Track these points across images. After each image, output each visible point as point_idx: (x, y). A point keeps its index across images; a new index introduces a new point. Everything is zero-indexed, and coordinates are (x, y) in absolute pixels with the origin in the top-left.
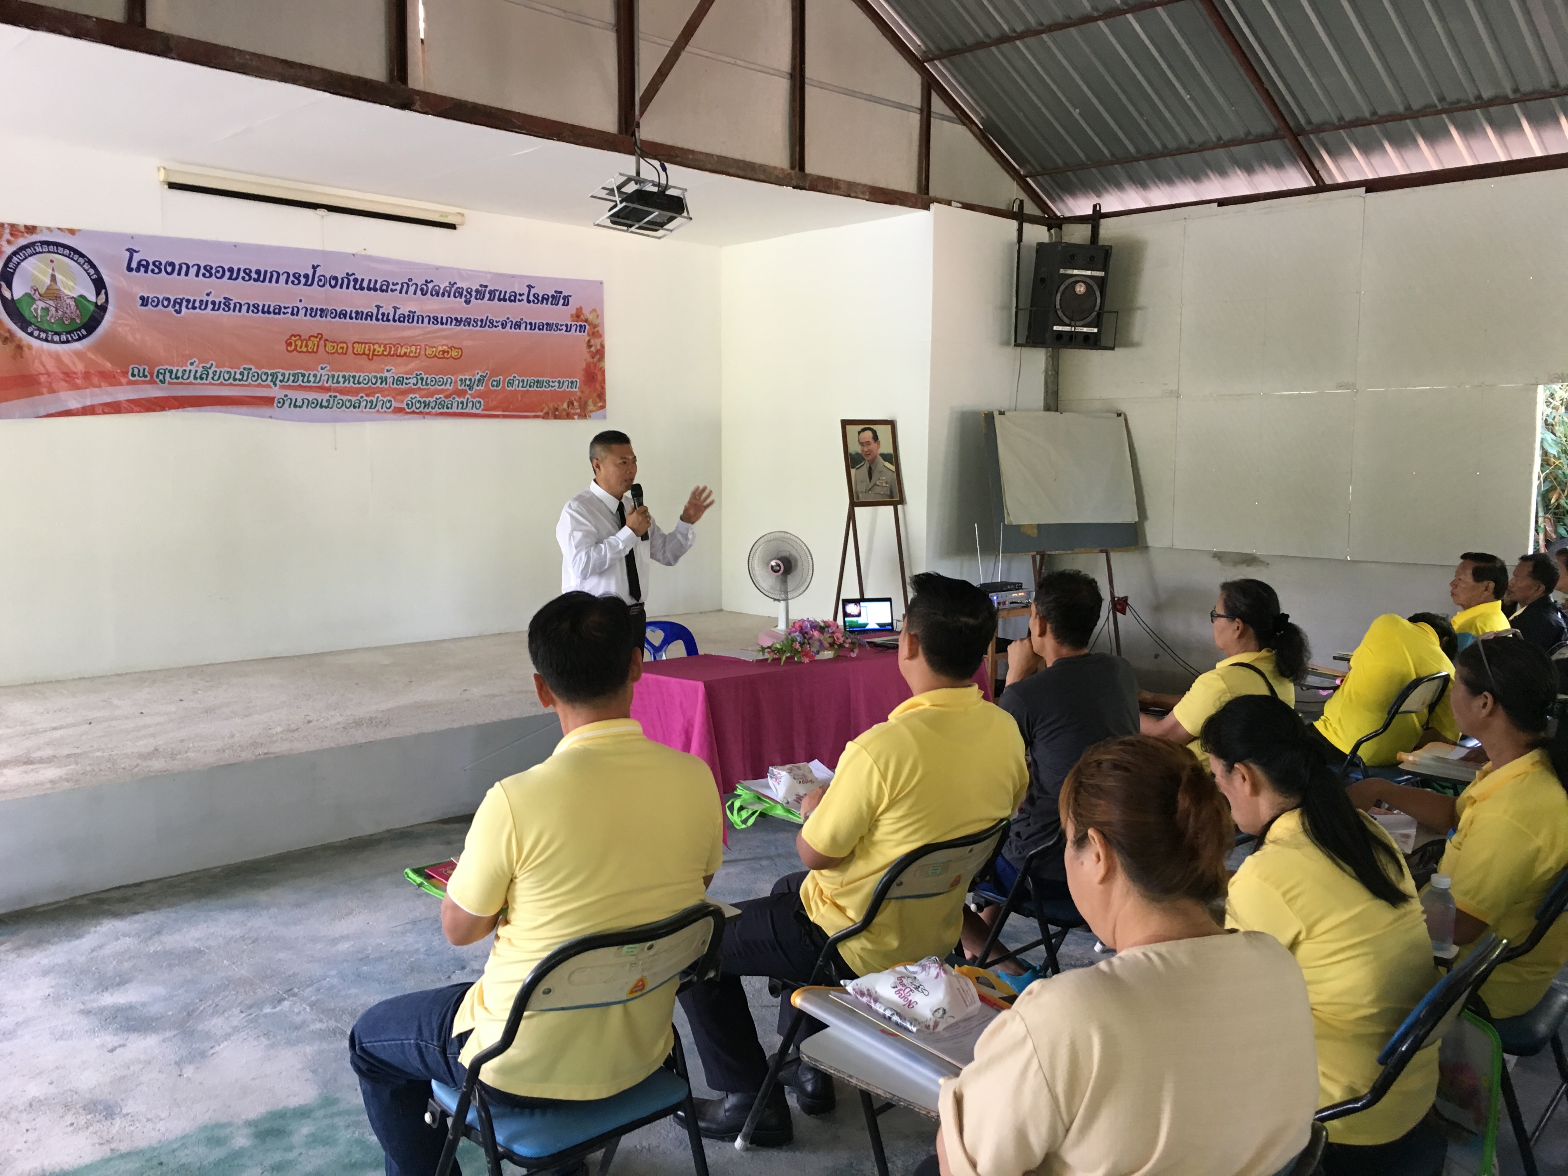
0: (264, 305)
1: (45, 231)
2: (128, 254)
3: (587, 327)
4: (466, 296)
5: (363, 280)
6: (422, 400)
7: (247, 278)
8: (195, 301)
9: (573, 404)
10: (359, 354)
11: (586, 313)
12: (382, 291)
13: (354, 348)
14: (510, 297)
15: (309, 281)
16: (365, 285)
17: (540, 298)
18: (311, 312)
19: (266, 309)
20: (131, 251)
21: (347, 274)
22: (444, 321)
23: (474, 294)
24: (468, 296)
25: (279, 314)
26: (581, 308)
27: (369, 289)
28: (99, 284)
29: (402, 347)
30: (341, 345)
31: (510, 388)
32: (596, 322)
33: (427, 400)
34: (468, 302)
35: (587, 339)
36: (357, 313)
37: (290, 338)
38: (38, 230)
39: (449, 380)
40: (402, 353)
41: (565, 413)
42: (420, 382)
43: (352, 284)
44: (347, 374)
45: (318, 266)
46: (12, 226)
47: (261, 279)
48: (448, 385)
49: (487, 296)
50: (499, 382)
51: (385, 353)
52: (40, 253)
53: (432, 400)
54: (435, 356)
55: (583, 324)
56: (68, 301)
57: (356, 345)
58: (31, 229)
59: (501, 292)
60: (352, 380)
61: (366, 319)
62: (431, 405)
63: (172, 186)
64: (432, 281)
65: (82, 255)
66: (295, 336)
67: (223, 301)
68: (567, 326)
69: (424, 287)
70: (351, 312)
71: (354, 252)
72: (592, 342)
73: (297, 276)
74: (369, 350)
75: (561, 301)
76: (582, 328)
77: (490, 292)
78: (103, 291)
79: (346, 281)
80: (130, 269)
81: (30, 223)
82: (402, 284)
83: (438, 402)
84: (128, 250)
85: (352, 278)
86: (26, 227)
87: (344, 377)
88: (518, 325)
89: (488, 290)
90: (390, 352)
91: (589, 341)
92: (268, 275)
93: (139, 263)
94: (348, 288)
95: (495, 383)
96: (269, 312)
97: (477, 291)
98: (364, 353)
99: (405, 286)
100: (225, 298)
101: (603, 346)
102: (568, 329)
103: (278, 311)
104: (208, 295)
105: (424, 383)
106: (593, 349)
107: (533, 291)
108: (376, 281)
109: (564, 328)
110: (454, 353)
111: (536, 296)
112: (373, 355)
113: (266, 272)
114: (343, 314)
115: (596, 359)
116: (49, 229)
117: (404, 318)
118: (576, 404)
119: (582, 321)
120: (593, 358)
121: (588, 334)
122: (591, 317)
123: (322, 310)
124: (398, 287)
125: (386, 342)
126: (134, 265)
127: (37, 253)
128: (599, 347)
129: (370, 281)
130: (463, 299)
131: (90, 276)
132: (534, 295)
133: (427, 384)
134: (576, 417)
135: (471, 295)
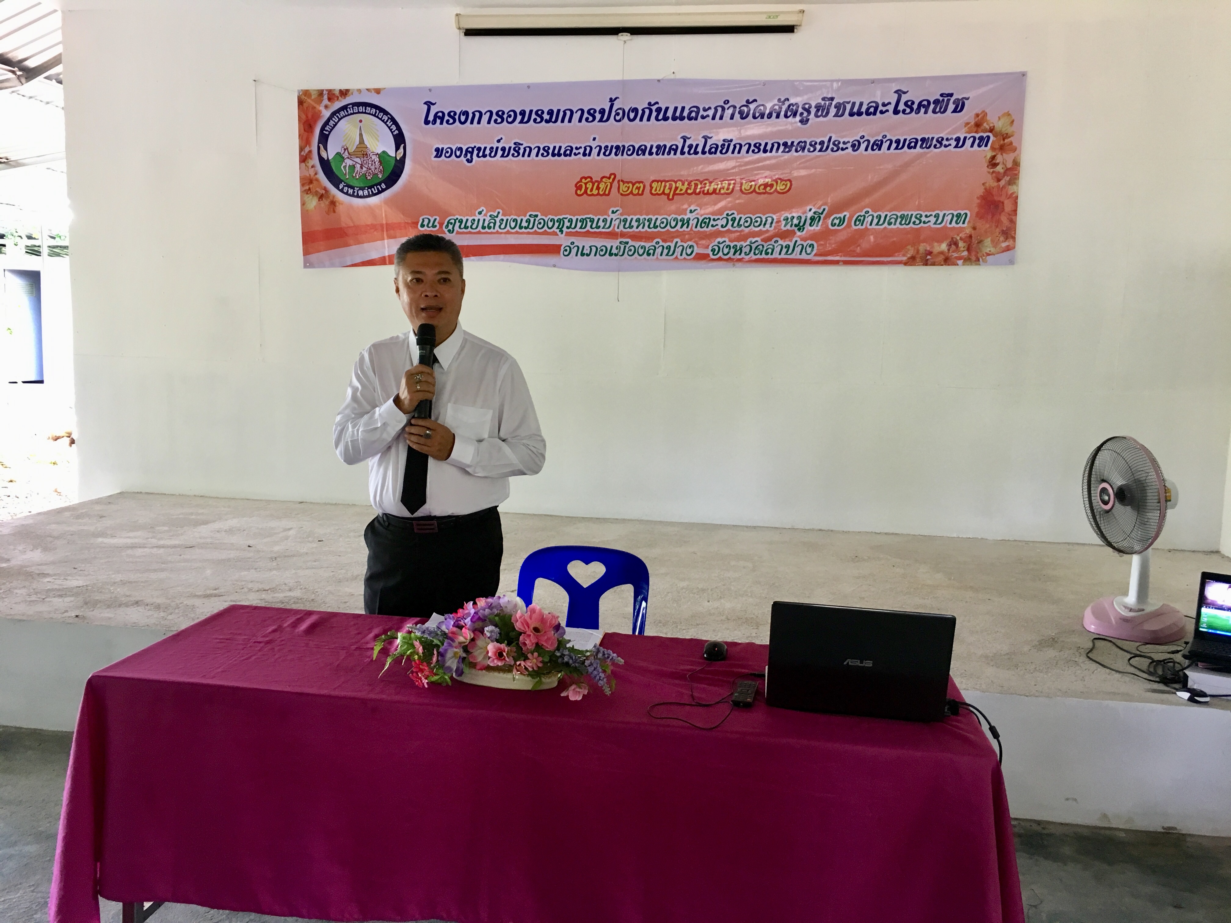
0: (555, 147)
1: (356, 93)
2: (426, 107)
3: (992, 138)
4: (802, 114)
5: (667, 109)
6: (732, 245)
7: (539, 120)
8: (485, 148)
9: (956, 244)
10: (657, 194)
11: (994, 120)
12: (690, 119)
13: (651, 188)
14: (868, 109)
15: (604, 116)
16: (670, 114)
17: (915, 107)
18: (606, 151)
19: (556, 152)
20: (429, 104)
21: (650, 104)
22: (769, 148)
23: (813, 111)
24: (805, 114)
25: (570, 155)
26: (985, 114)
27: (674, 118)
28: (400, 140)
29: (711, 183)
30: (637, 185)
31: (860, 227)
32: (1009, 130)
33: (739, 244)
34: (804, 122)
35: (990, 154)
36: (658, 147)
37: (581, 181)
38: (350, 92)
39: (770, 220)
40: (711, 191)
41: (942, 257)
42: (730, 223)
43: (654, 114)
44: (641, 218)
45: (616, 98)
46: (330, 91)
47: (553, 120)
48: (768, 226)
49: (833, 111)
50: (842, 221)
51: (689, 191)
52: (351, 114)
53: (744, 245)
54: (754, 191)
55: (985, 135)
56: (374, 157)
57: (654, 185)
58: (344, 93)
59: (854, 104)
60: (647, 224)
61: (669, 153)
62: (744, 250)
63: (470, 33)
64: (755, 100)
65: (386, 113)
66: (586, 178)
67: (513, 146)
68: (958, 140)
69: (745, 109)
70: (652, 147)
71: (660, 78)
72: (999, 159)
73: (592, 113)
74: (670, 189)
75: (951, 107)
76: (983, 141)
77: (838, 107)
78: (402, 145)
79: (647, 111)
80: (427, 122)
81: (344, 87)
82: (716, 109)
83: (754, 246)
84: (425, 103)
85: (654, 108)
86: (341, 91)
87: (638, 220)
88: (878, 145)
89: (834, 103)
90: (695, 189)
91: (993, 157)
92: (561, 114)
93: (436, 116)
94: (649, 120)
95: (837, 222)
96: (559, 155)
97: (818, 107)
98: (663, 193)
99: (720, 109)
100: (515, 144)
101: (1016, 164)
102: (959, 143)
103: (569, 152)
104: (499, 141)
105: (735, 224)
106: (999, 168)
107: (904, 98)
108: (683, 108)
109: (954, 143)
110: (780, 187)
111: (909, 105)
112: (674, 194)
113: (559, 111)
114: (642, 150)
115: (1002, 183)
116: (359, 91)
117: (716, 149)
118: (961, 244)
119: (985, 131)
120: (999, 180)
121: (993, 148)
122: (999, 125)
123: (618, 147)
124: (711, 113)
125: (690, 179)
126: (431, 118)
127: (349, 115)
128: (1009, 165)
129: (676, 108)
130: (798, 118)
131: (392, 133)
132: (906, 104)
133: (739, 225)
134: (960, 262)
135: (809, 112)
